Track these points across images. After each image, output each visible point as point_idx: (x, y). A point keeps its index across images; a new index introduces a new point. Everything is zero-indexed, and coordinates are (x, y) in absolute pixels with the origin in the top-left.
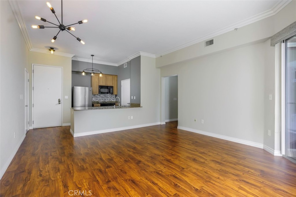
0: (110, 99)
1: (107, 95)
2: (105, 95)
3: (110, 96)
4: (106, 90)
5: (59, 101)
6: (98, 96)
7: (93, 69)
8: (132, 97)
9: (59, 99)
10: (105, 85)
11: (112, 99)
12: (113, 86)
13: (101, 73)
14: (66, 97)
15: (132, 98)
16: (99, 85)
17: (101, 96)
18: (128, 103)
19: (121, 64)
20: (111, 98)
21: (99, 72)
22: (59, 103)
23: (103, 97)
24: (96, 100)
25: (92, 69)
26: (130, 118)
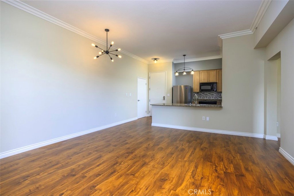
1: (213, 93)
2: (210, 92)
3: (216, 94)
4: (209, 87)
5: (164, 98)
6: (201, 94)
7: (184, 68)
9: (164, 97)
10: (206, 82)
11: (219, 97)
12: (217, 82)
13: (193, 70)
14: (168, 95)
16: (200, 82)
17: (205, 93)
20: (217, 96)
21: (191, 70)
23: (207, 95)
24: (199, 98)
26: (204, 119)
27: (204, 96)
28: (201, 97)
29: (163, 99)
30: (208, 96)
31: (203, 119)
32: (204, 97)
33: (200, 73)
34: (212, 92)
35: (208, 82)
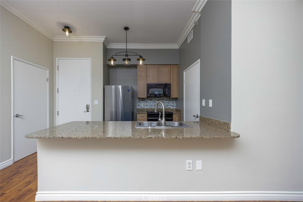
0: (168, 105)
3: (167, 101)
5: (88, 108)
6: (148, 101)
7: (127, 52)
8: (204, 101)
9: (87, 105)
10: (156, 83)
11: (170, 105)
12: (171, 83)
14: (96, 102)
15: (204, 104)
16: (148, 83)
17: (153, 100)
18: (196, 115)
19: (184, 40)
22: (88, 111)
23: (156, 102)
24: (145, 106)
25: (125, 53)
26: (190, 167)
27: (151, 104)
28: (147, 106)
29: (86, 110)
30: (149, 104)
31: (187, 166)
32: (152, 106)
33: (148, 68)
34: (162, 98)
35: (158, 83)
